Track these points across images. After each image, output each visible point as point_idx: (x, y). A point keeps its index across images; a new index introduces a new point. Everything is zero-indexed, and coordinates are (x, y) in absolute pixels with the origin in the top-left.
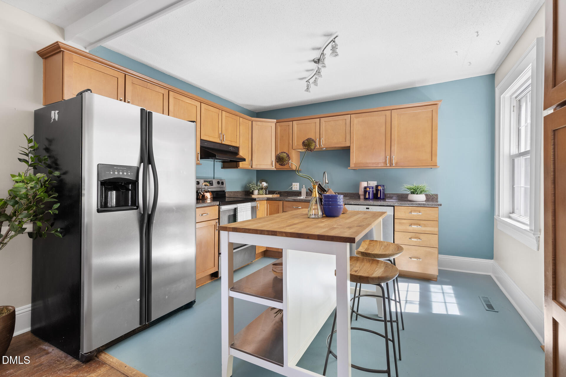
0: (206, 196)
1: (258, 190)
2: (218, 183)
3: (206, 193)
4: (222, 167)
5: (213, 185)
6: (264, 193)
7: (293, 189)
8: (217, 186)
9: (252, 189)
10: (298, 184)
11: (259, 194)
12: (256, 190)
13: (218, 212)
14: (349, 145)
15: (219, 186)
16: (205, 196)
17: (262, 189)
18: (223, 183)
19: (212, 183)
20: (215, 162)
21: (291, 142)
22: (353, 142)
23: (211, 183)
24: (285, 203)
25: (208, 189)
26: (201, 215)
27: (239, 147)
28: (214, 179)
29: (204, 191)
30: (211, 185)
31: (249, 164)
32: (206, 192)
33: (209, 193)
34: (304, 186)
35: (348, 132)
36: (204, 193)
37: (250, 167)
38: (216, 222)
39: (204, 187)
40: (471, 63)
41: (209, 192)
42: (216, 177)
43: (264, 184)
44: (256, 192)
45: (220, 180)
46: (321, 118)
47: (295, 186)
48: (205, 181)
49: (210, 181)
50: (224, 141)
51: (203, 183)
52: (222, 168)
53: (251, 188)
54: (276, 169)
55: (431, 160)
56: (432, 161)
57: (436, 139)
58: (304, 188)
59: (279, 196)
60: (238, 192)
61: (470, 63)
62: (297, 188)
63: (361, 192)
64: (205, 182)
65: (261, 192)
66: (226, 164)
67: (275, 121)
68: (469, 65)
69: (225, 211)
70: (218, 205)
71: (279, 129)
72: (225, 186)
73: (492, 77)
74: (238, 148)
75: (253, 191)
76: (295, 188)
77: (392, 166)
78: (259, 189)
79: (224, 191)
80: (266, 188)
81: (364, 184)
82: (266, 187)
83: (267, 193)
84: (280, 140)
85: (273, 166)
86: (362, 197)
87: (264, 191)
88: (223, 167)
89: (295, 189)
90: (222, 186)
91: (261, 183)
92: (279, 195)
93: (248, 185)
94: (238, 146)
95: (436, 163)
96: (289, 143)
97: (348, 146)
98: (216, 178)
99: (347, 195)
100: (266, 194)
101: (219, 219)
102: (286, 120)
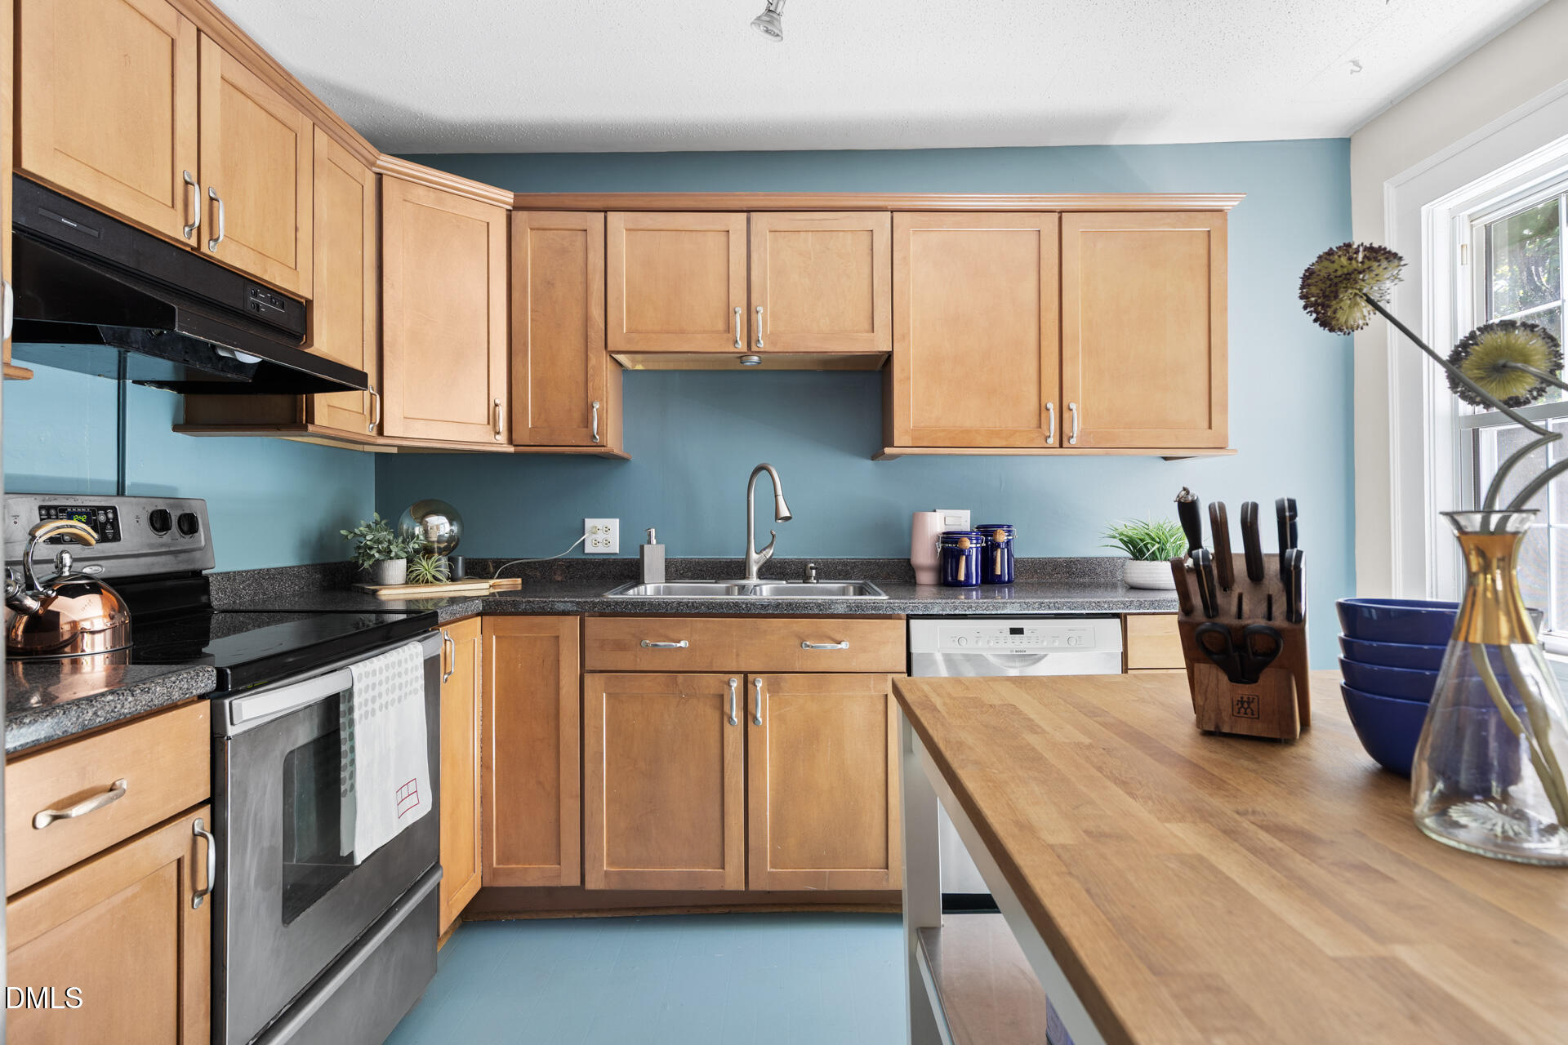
0: (74, 624)
1: (405, 561)
2: (159, 521)
3: (73, 596)
4: (181, 421)
5: (116, 537)
6: (446, 571)
7: (589, 549)
8: (151, 546)
9: (377, 555)
10: (614, 524)
11: (412, 579)
12: (398, 557)
13: (206, 748)
14: (887, 348)
15: (163, 545)
16: (65, 628)
17: (428, 551)
18: (189, 524)
19: (114, 523)
20: (129, 382)
21: (596, 313)
22: (904, 337)
23: (104, 526)
24: (595, 625)
25: (78, 566)
26: (43, 820)
27: (310, 302)
28: (121, 490)
29: (48, 584)
30: (104, 539)
31: (367, 412)
32: (73, 591)
33: (95, 598)
34: (653, 531)
35: (881, 288)
36: (46, 601)
37: (369, 430)
38: (195, 835)
39: (50, 552)
40: (1361, 64)
41: (94, 587)
42: (133, 484)
43: (441, 526)
44: (396, 570)
45: (172, 506)
46: (753, 214)
47: (600, 536)
48: (49, 512)
49: (94, 510)
50: (214, 239)
51: (38, 527)
52: (177, 428)
53: (371, 548)
54: (511, 449)
55: (1206, 424)
56: (1210, 428)
57: (1225, 343)
58: (654, 541)
59: (520, 588)
60: (281, 571)
61: (1356, 63)
62: (607, 543)
63: (925, 555)
64: (49, 517)
65: (425, 566)
66: (210, 405)
67: (508, 197)
68: (1352, 72)
69: (259, 734)
70: (201, 697)
71: (528, 243)
72: (208, 539)
73: (1340, 148)
74: (303, 309)
75: (378, 564)
76: (596, 543)
77: (1065, 444)
78: (417, 552)
79: (197, 574)
80: (450, 548)
81: (937, 522)
82: (451, 539)
83: (460, 572)
84: (535, 301)
85: (498, 433)
86: (926, 578)
87: (444, 561)
88: (187, 423)
89: (601, 549)
90: (185, 542)
91: (421, 520)
92: (519, 580)
93: (343, 532)
94: (304, 291)
95: (1225, 438)
96: (587, 319)
97: (885, 349)
98: (136, 493)
99: (852, 568)
100: (453, 579)
101: (215, 800)
102: (569, 202)
